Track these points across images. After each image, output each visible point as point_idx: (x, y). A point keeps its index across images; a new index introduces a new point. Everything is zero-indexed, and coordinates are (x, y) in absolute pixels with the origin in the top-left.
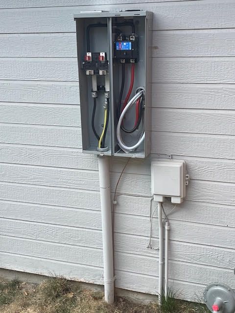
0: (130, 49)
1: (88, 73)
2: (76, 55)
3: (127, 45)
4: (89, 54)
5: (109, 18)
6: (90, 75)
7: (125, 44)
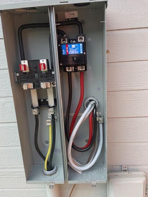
0: (81, 52)
1: (25, 87)
2: (7, 67)
3: (76, 47)
4: (25, 63)
5: (50, 7)
6: (29, 90)
7: (73, 46)
